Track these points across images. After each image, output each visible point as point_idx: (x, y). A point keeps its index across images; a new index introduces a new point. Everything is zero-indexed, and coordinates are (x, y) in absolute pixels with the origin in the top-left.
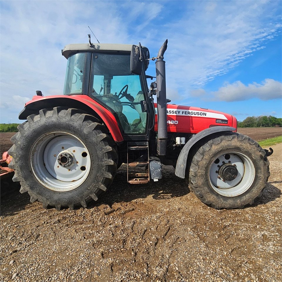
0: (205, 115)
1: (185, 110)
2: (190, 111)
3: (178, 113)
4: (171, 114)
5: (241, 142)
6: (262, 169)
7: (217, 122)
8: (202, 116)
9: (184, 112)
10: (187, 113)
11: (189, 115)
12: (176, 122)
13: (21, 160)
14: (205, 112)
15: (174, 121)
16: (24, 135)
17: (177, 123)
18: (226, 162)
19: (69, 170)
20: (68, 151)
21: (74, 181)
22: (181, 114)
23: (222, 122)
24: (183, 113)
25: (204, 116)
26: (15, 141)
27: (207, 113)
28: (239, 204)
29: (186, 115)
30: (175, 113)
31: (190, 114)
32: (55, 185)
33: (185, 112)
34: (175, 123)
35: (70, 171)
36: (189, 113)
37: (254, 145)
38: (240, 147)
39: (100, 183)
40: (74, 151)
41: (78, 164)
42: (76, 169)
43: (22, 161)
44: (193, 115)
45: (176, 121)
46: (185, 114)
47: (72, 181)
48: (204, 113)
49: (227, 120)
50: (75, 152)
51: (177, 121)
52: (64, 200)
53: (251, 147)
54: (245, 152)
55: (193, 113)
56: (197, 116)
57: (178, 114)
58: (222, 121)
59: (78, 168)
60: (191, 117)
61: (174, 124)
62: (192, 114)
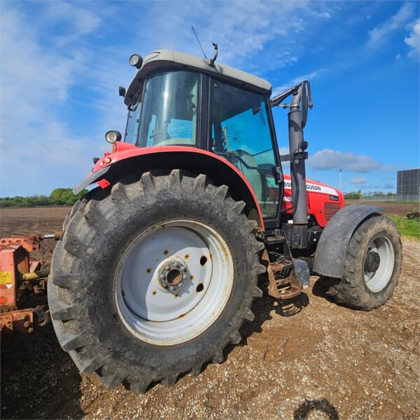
0: (320, 190)
7: (330, 199)
13: (93, 293)
16: (105, 232)
19: (176, 296)
20: (176, 258)
21: (182, 316)
23: (334, 199)
25: (318, 191)
26: (78, 246)
32: (159, 333)
35: (178, 297)
39: (247, 309)
40: (187, 256)
41: (193, 281)
42: (188, 292)
43: (95, 295)
47: (179, 316)
49: (338, 197)
50: (189, 258)
52: (190, 359)
56: (312, 190)
59: (193, 288)
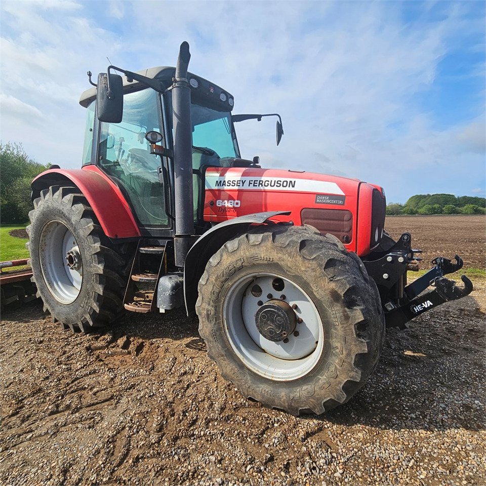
0: (293, 186)
1: (254, 178)
2: (264, 179)
3: (241, 184)
4: (231, 188)
5: (281, 250)
6: (339, 328)
7: (318, 201)
8: (287, 189)
9: (253, 182)
10: (258, 185)
11: (261, 188)
12: (237, 204)
14: (293, 180)
15: (234, 200)
17: (239, 206)
18: (274, 297)
20: (77, 248)
22: (246, 187)
23: (329, 201)
24: (250, 183)
25: (291, 189)
27: (296, 180)
28: (284, 402)
29: (255, 188)
30: (237, 185)
31: (262, 186)
33: (255, 181)
34: (236, 206)
36: (261, 182)
37: (314, 262)
38: (279, 263)
44: (269, 188)
45: (236, 201)
46: (254, 186)
48: (291, 182)
49: (344, 196)
51: (239, 202)
53: (307, 265)
54: (293, 276)
55: (270, 183)
56: (275, 188)
57: (241, 188)
58: (329, 199)
60: (265, 191)
61: (234, 207)
62: (266, 185)
